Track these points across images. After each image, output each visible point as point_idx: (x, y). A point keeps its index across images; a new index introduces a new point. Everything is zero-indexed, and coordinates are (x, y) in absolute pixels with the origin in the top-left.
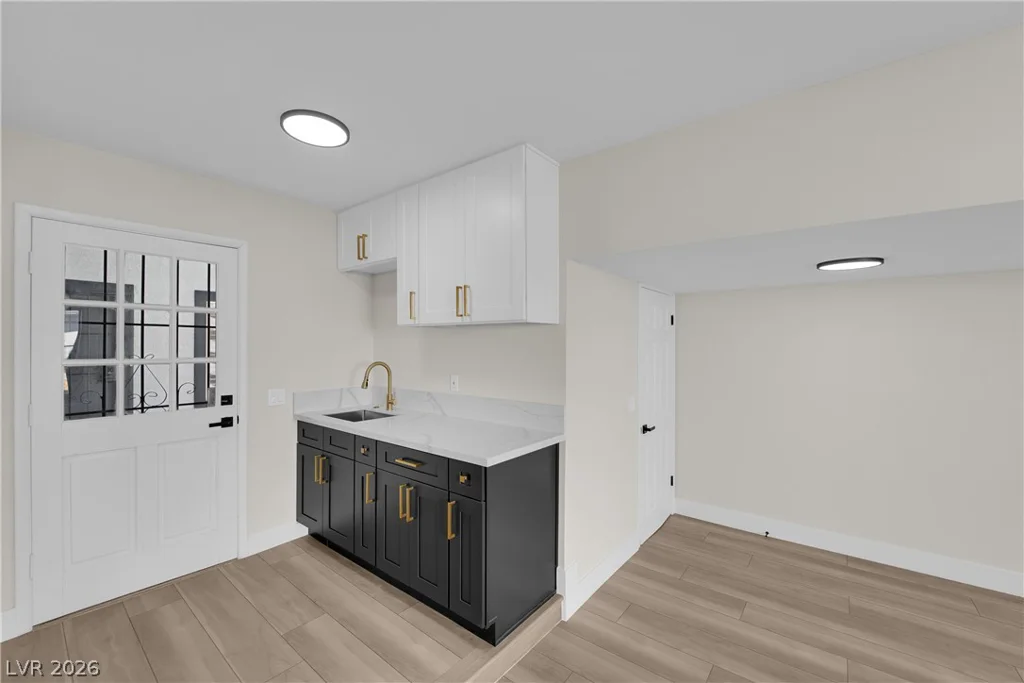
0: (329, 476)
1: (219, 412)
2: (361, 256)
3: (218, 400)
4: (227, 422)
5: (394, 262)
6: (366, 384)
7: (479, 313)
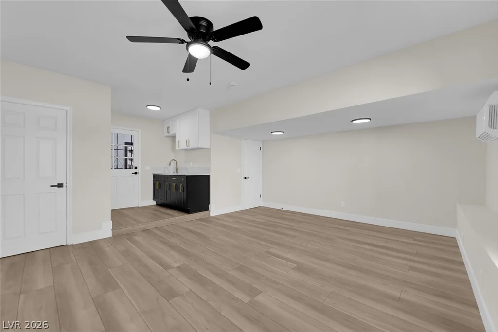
0: (160, 187)
1: (134, 170)
2: (168, 132)
3: (134, 168)
4: (136, 173)
5: (175, 134)
6: (170, 165)
7: (191, 146)
